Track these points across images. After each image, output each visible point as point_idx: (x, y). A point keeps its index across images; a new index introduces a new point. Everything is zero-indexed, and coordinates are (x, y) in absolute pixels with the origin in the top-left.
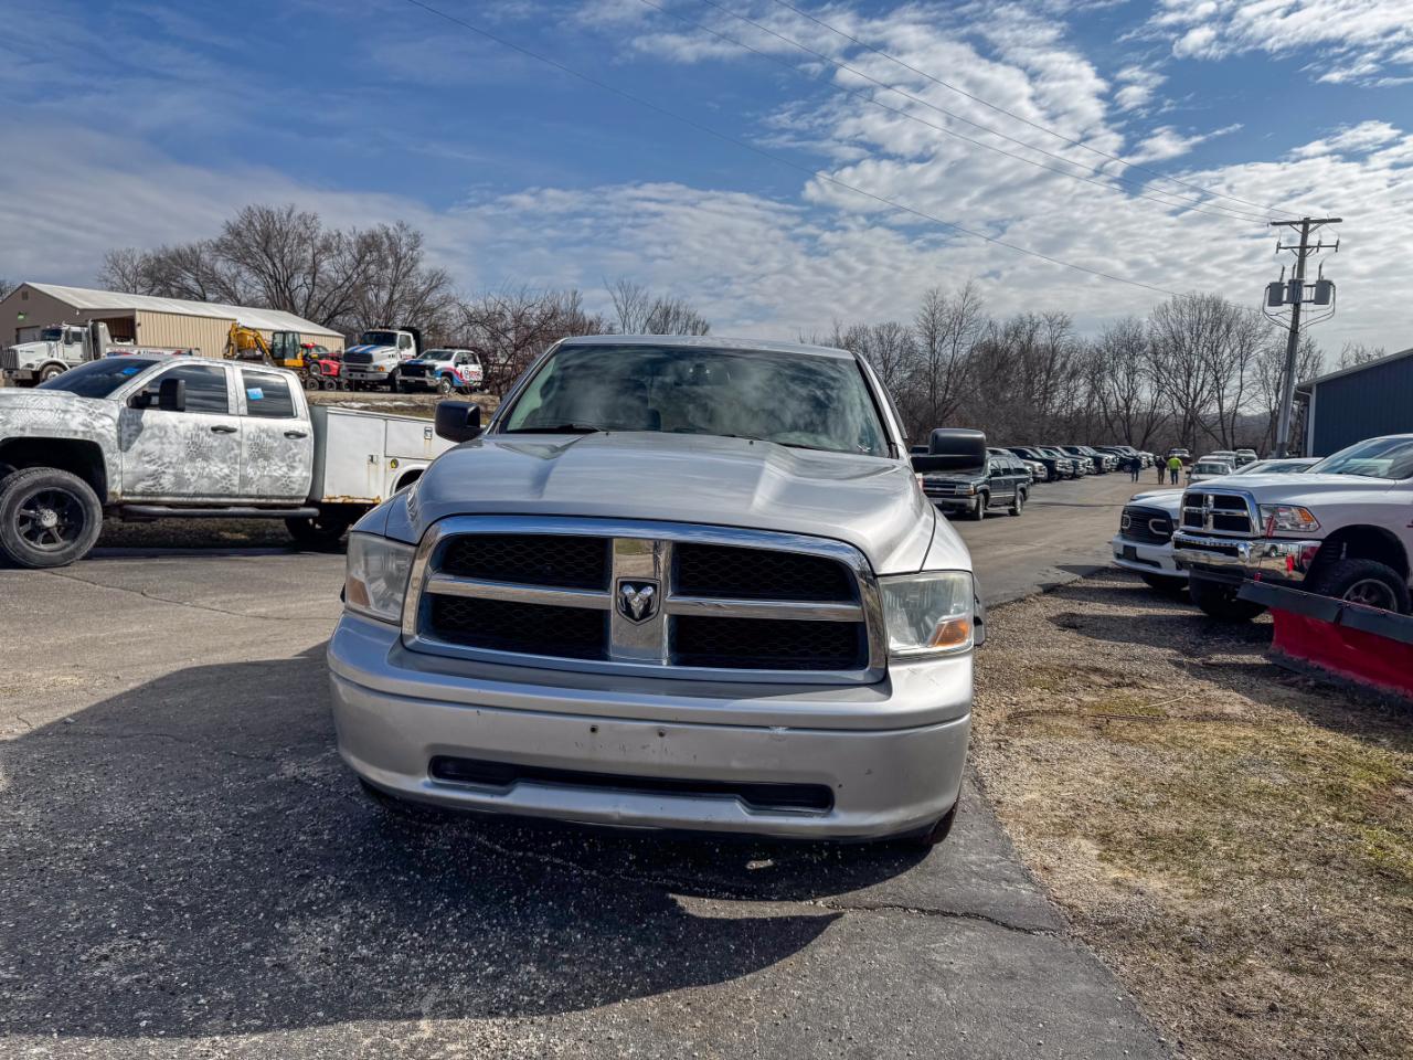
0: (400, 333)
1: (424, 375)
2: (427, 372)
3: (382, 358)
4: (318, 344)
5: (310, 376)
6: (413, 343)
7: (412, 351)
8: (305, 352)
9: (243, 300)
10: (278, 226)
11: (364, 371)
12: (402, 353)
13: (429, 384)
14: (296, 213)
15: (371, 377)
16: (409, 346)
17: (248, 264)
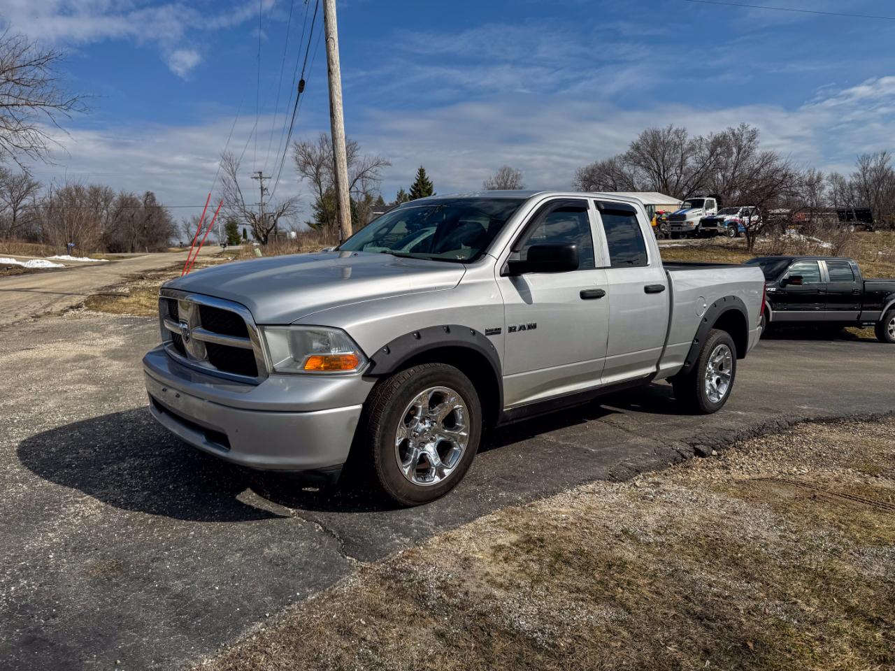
0: (706, 199)
1: (716, 226)
2: (718, 223)
3: (692, 216)
4: (667, 211)
5: (661, 231)
6: (716, 204)
7: (714, 210)
8: (659, 216)
9: (638, 187)
10: (662, 140)
11: (681, 226)
12: (707, 212)
13: (719, 231)
14: (674, 129)
15: (684, 229)
16: (712, 206)
17: (642, 166)
